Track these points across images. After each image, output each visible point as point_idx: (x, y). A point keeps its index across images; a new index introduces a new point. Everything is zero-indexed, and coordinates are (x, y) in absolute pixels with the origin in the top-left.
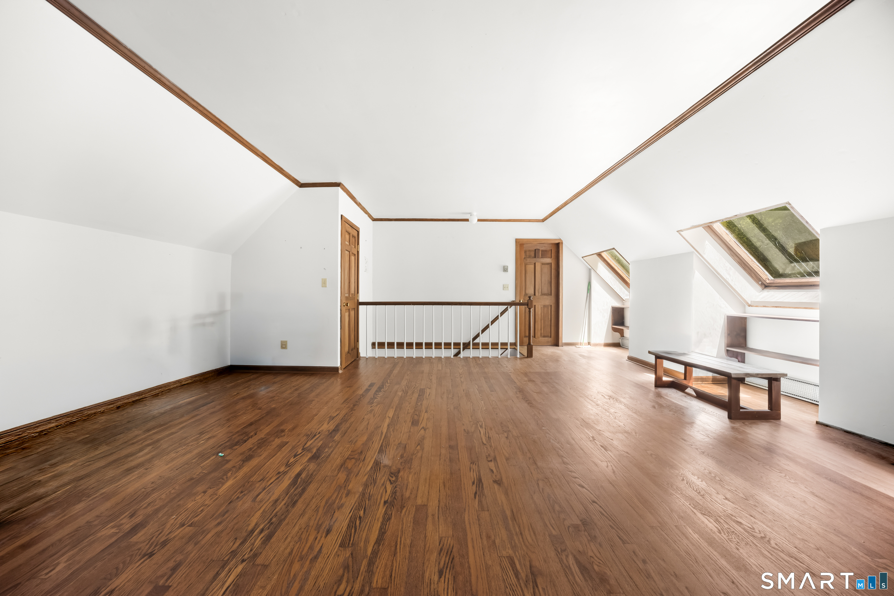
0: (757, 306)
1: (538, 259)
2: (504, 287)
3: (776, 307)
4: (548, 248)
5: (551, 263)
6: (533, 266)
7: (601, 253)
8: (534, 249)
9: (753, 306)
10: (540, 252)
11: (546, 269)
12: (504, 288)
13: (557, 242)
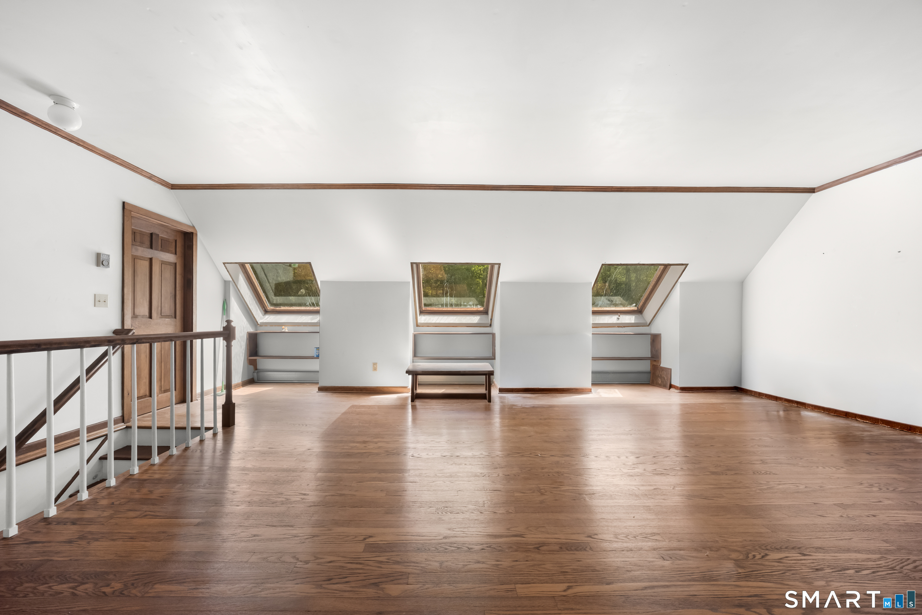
0: (422, 326)
1: (156, 252)
2: (97, 300)
3: (436, 326)
4: (170, 237)
5: (176, 264)
6: (147, 263)
7: (246, 264)
8: (148, 231)
9: (420, 326)
10: (160, 241)
11: (168, 274)
12: (97, 303)
13: (190, 230)
